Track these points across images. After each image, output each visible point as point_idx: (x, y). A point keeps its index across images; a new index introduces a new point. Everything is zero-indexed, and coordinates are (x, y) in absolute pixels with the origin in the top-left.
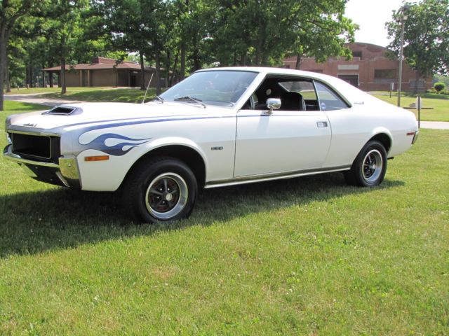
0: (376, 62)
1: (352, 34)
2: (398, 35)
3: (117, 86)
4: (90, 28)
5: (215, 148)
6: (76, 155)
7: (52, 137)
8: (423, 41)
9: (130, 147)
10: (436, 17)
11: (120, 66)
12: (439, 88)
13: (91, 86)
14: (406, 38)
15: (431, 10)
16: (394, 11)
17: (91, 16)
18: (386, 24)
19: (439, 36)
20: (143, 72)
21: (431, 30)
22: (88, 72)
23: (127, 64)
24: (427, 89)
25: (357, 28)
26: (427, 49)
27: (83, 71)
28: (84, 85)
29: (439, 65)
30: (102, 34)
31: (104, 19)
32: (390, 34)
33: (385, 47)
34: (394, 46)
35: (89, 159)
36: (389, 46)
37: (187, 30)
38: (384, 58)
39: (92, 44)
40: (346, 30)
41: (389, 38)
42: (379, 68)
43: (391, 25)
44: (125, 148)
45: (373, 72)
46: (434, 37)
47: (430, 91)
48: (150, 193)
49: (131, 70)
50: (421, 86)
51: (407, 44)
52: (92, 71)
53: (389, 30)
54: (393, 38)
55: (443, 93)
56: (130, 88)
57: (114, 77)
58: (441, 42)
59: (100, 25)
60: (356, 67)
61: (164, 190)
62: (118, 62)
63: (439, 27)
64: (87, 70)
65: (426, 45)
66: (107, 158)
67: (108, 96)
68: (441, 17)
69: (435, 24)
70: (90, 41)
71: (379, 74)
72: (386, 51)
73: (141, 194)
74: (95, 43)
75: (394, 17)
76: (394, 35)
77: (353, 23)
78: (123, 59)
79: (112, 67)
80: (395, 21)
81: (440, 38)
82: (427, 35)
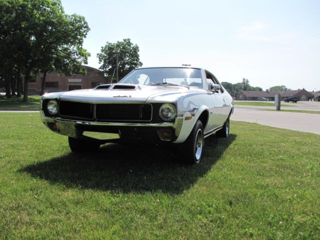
0: (92, 77)
1: (86, 59)
2: (105, 62)
10: (125, 53)
14: (109, 63)
15: (123, 48)
16: (102, 47)
18: (98, 54)
19: (127, 63)
21: (123, 59)
25: (89, 55)
26: (122, 71)
32: (100, 61)
34: (103, 68)
36: (100, 68)
38: (97, 75)
40: (83, 56)
41: (99, 63)
42: (94, 81)
43: (101, 55)
46: (126, 64)
51: (110, 67)
53: (99, 58)
54: (102, 63)
58: (128, 67)
60: (80, 80)
63: (128, 58)
65: (121, 68)
68: (128, 52)
69: (125, 57)
72: (98, 71)
75: (102, 51)
76: (103, 61)
77: (87, 52)
80: (103, 53)
81: (128, 65)
82: (121, 63)
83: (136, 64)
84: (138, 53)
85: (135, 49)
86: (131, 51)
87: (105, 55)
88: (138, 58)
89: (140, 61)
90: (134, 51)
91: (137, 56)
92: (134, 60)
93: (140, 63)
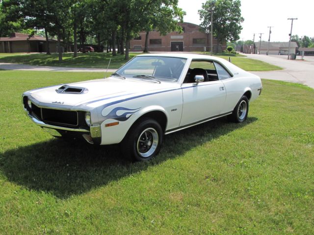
0: (194, 34)
1: (182, 18)
3: (29, 52)
4: (11, 14)
5: (173, 110)
6: (100, 123)
7: (78, 111)
8: (220, 22)
9: (130, 114)
10: (226, 8)
11: (31, 39)
12: (230, 49)
13: (11, 52)
14: (210, 20)
15: (224, 4)
16: (203, 4)
17: (10, 5)
18: (199, 11)
20: (47, 42)
21: (224, 16)
22: (9, 43)
23: (36, 37)
24: (223, 50)
25: (185, 14)
26: (222, 27)
27: (5, 42)
28: (6, 52)
29: (229, 36)
30: (19, 18)
31: (20, 8)
32: (201, 17)
33: (198, 25)
34: (204, 24)
35: (108, 125)
36: (201, 25)
37: (77, 15)
38: (198, 31)
39: (12, 25)
40: (179, 15)
41: (200, 20)
42: (195, 37)
43: (202, 12)
44: (127, 116)
45: (192, 40)
46: (226, 20)
47: (225, 51)
48: (139, 142)
49: (39, 41)
50: (220, 49)
51: (211, 23)
52: (11, 42)
53: (200, 15)
54: (203, 20)
55: (232, 53)
56: (39, 53)
57: (27, 46)
58: (229, 23)
59: (17, 12)
60: (182, 37)
61: (145, 139)
62: (30, 36)
63: (229, 14)
64: (8, 41)
65: (222, 24)
66: (118, 123)
67: (25, 60)
68: (229, 8)
69: (226, 12)
70: (11, 22)
71: (195, 41)
72: (199, 28)
73: (135, 144)
74: (15, 24)
75: (203, 7)
76: (204, 18)
77: (182, 11)
78: (34, 34)
79: (26, 39)
80: (204, 10)
81: (229, 20)
82: (222, 18)
83: (237, 20)
84: (240, 8)
85: (237, 4)
86: (232, 6)
87: (207, 11)
88: (239, 13)
89: (241, 16)
90: (235, 6)
91: (239, 11)
92: (235, 16)
93: (242, 18)
